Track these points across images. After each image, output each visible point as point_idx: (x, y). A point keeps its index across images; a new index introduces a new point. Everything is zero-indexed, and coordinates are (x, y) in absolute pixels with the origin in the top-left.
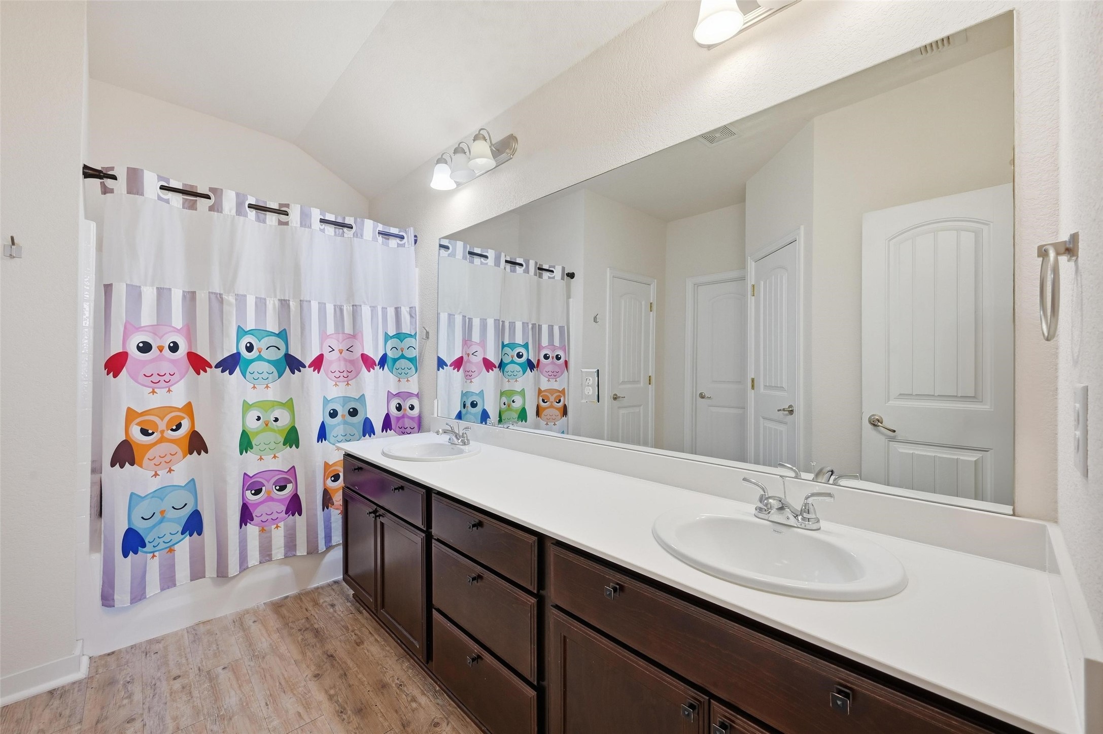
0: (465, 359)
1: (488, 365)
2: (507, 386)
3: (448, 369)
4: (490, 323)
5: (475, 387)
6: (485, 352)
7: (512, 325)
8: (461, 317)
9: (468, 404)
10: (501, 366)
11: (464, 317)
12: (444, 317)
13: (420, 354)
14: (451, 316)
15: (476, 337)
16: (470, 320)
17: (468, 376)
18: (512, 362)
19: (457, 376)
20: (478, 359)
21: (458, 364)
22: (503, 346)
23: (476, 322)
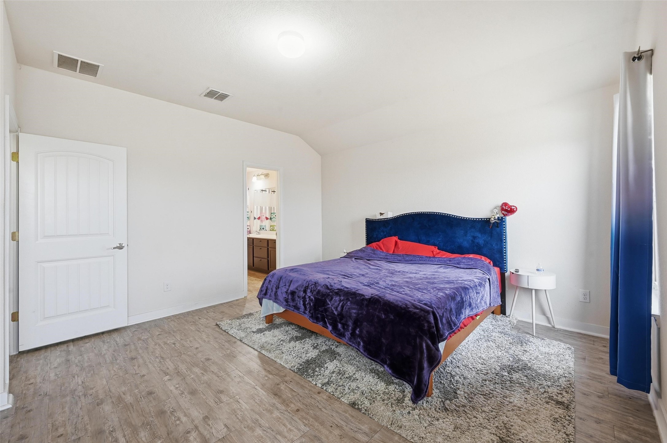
0: (261, 217)
1: (267, 219)
2: (272, 224)
3: (257, 220)
4: (267, 208)
5: (263, 224)
6: (266, 215)
7: (274, 208)
8: (259, 207)
9: (262, 228)
10: (271, 219)
11: (260, 207)
12: (255, 207)
13: (250, 216)
14: (257, 207)
15: (264, 211)
16: (262, 207)
17: (262, 221)
18: (274, 218)
19: (259, 221)
20: (264, 217)
21: (259, 218)
22: (271, 213)
23: (264, 208)
